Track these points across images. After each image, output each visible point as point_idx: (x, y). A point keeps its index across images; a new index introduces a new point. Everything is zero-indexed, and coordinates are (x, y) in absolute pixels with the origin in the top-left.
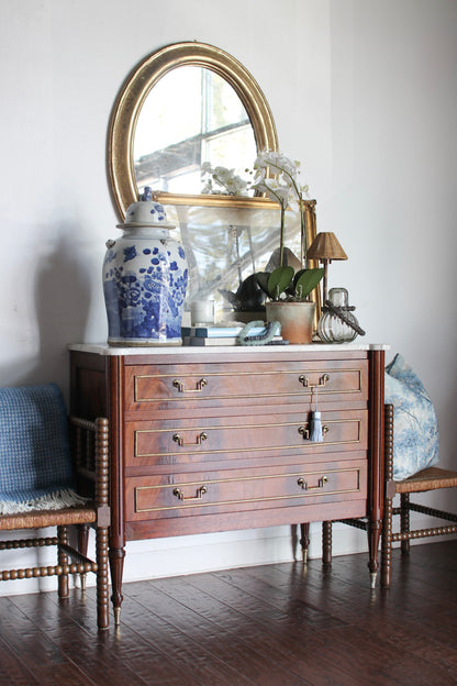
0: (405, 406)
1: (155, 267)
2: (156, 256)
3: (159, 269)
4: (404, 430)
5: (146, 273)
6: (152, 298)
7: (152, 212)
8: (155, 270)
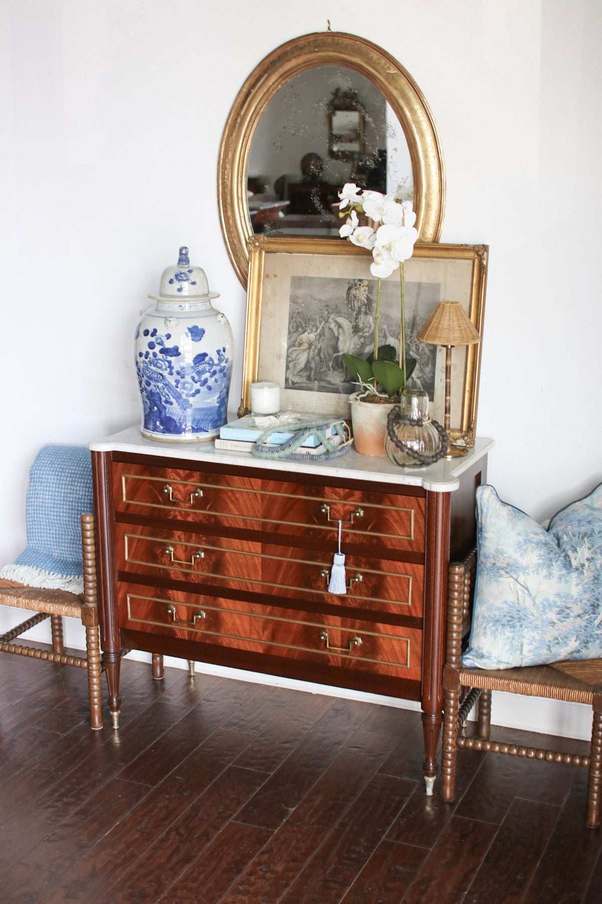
0: (511, 569)
1: (151, 351)
2: (153, 339)
3: (155, 355)
4: (506, 602)
5: (143, 358)
6: (152, 387)
7: (171, 282)
8: (151, 356)
